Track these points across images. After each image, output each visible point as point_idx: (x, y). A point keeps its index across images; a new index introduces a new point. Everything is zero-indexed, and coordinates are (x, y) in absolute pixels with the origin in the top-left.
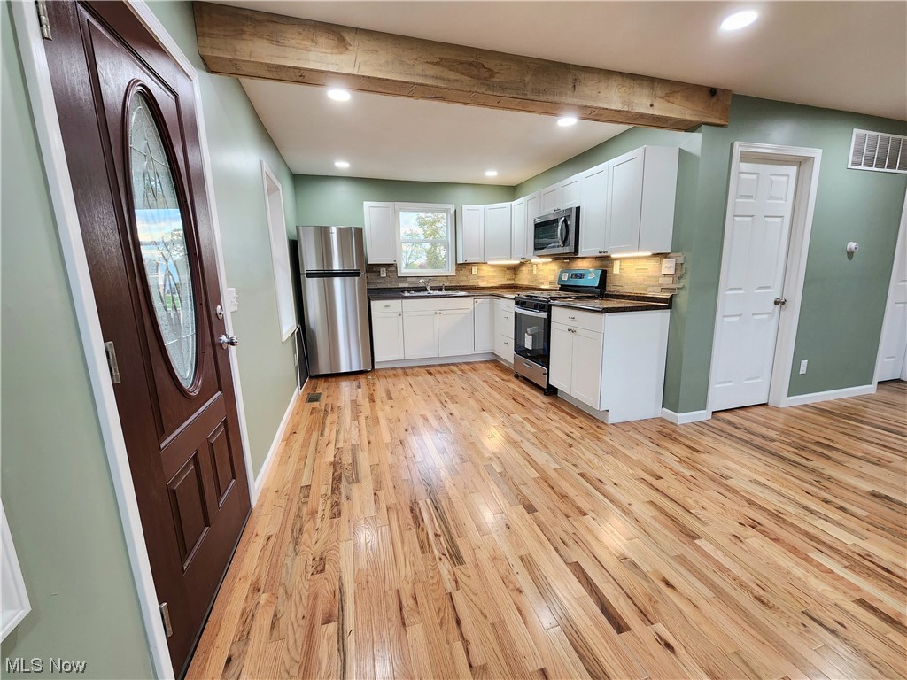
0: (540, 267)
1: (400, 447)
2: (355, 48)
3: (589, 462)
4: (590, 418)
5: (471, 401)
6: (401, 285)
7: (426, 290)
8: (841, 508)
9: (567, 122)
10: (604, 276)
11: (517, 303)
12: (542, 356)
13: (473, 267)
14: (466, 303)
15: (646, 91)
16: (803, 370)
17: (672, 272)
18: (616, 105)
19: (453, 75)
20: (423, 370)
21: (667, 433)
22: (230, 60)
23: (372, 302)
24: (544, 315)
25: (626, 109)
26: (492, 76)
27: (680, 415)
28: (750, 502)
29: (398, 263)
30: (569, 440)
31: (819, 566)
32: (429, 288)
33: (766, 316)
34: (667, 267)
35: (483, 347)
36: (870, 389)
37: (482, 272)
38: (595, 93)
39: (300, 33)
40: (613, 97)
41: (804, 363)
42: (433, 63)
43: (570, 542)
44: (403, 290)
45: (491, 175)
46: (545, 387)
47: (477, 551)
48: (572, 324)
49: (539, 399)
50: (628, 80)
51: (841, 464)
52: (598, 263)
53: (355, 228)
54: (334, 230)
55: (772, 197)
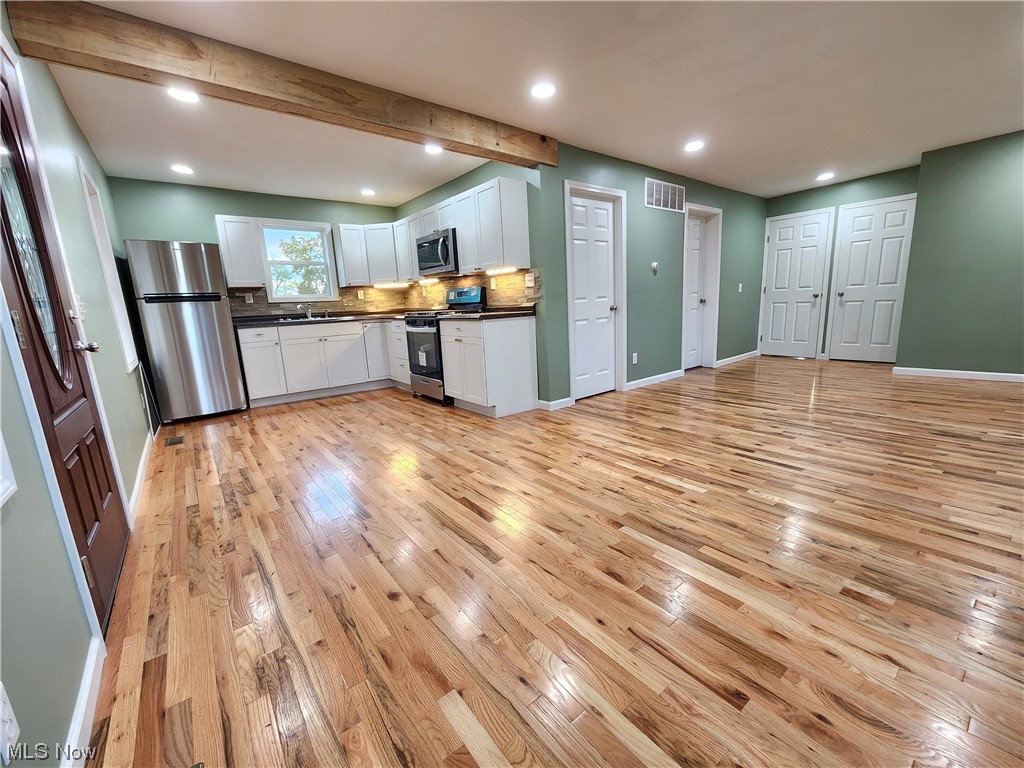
0: (429, 288)
1: (297, 462)
2: (210, 57)
3: (478, 443)
4: (482, 416)
5: (370, 420)
6: (274, 313)
7: (306, 317)
8: (642, 439)
9: (433, 150)
10: (484, 291)
11: (408, 323)
12: (436, 371)
13: (359, 292)
14: (356, 328)
15: (492, 132)
16: (635, 361)
17: (532, 285)
18: (469, 141)
19: (317, 97)
20: (313, 404)
21: (542, 417)
22: (55, 48)
23: (240, 331)
24: (433, 330)
25: (477, 144)
26: (354, 102)
27: (551, 403)
28: (588, 445)
29: (267, 286)
30: (463, 433)
31: (620, 467)
32: (309, 315)
33: (605, 320)
34: (529, 280)
35: (378, 373)
36: (680, 373)
37: (369, 296)
38: (449, 128)
39: (142, 33)
40: (467, 134)
41: (635, 355)
42: (294, 83)
43: (460, 489)
44: (277, 317)
45: (368, 193)
46: (442, 398)
47: (383, 509)
48: (458, 335)
49: (438, 410)
50: (476, 121)
51: (649, 416)
52: (478, 281)
53: (205, 245)
54: (176, 245)
55: (599, 226)
